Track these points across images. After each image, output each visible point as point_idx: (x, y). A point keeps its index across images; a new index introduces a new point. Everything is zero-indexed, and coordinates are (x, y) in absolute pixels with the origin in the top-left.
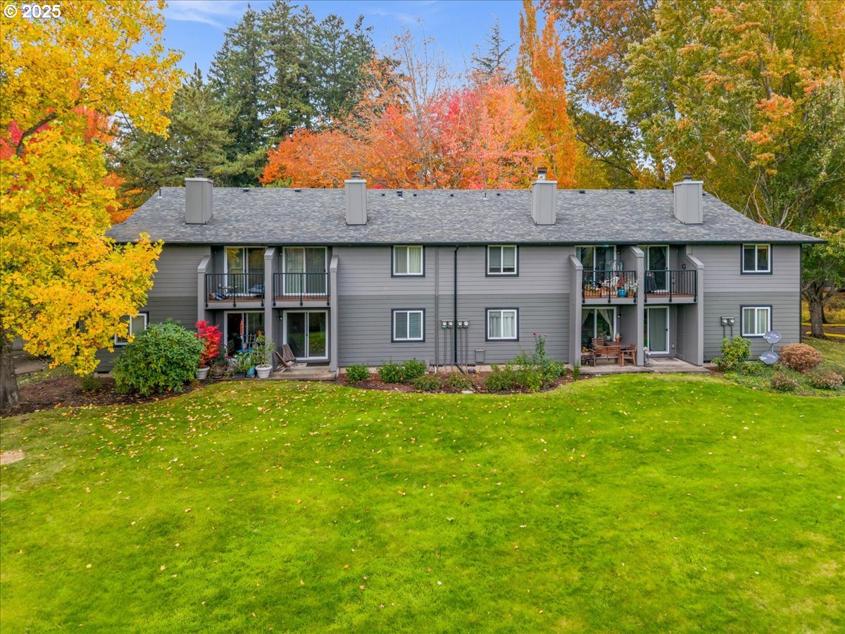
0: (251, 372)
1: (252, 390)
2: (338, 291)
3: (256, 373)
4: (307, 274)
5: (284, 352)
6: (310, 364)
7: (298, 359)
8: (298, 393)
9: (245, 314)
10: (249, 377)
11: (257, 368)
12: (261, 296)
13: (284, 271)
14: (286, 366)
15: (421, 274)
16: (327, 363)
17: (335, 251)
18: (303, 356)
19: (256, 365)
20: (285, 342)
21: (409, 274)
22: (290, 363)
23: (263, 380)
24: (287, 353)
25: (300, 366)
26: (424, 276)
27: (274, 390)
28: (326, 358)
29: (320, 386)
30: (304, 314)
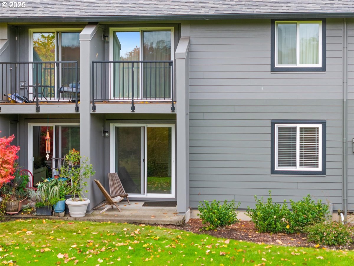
0: (59, 207)
1: (57, 231)
2: (188, 92)
3: (66, 209)
4: (144, 63)
5: (110, 183)
6: (148, 203)
7: (131, 196)
8: (124, 238)
9: (57, 128)
10: (57, 214)
11: (69, 202)
12: (75, 98)
13: (111, 59)
14: (111, 203)
15: (320, 65)
16: (173, 203)
17: (185, 32)
18: (139, 192)
19: (67, 197)
20: (112, 169)
21: (299, 65)
22: (118, 199)
23: (76, 219)
24: (115, 185)
25: (133, 205)
26: (323, 69)
27: (89, 233)
28: (172, 196)
29: (159, 231)
30: (139, 129)
